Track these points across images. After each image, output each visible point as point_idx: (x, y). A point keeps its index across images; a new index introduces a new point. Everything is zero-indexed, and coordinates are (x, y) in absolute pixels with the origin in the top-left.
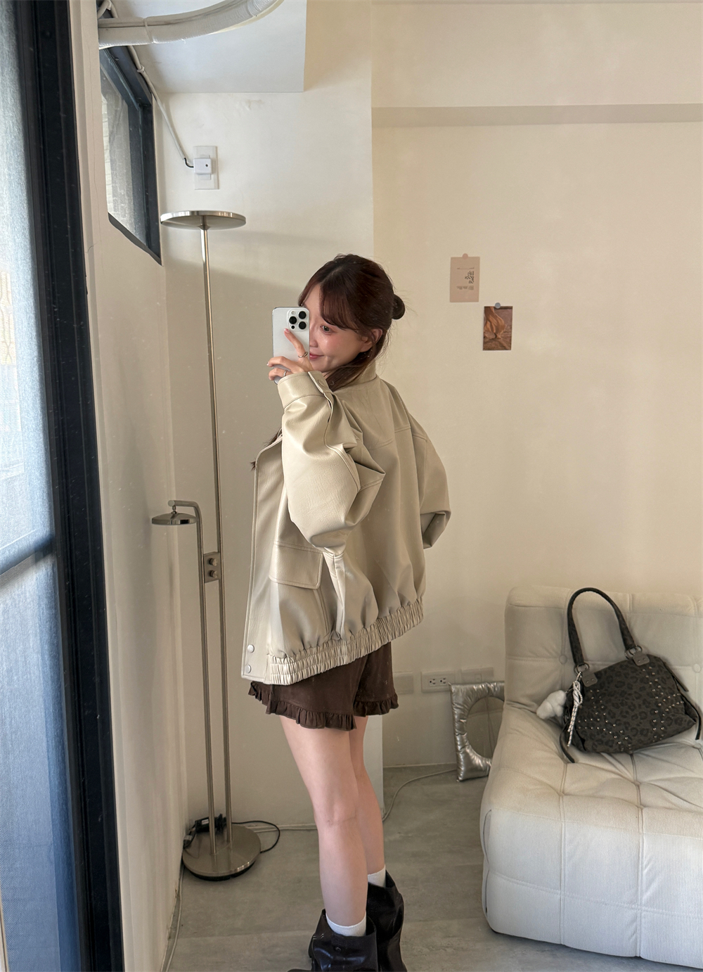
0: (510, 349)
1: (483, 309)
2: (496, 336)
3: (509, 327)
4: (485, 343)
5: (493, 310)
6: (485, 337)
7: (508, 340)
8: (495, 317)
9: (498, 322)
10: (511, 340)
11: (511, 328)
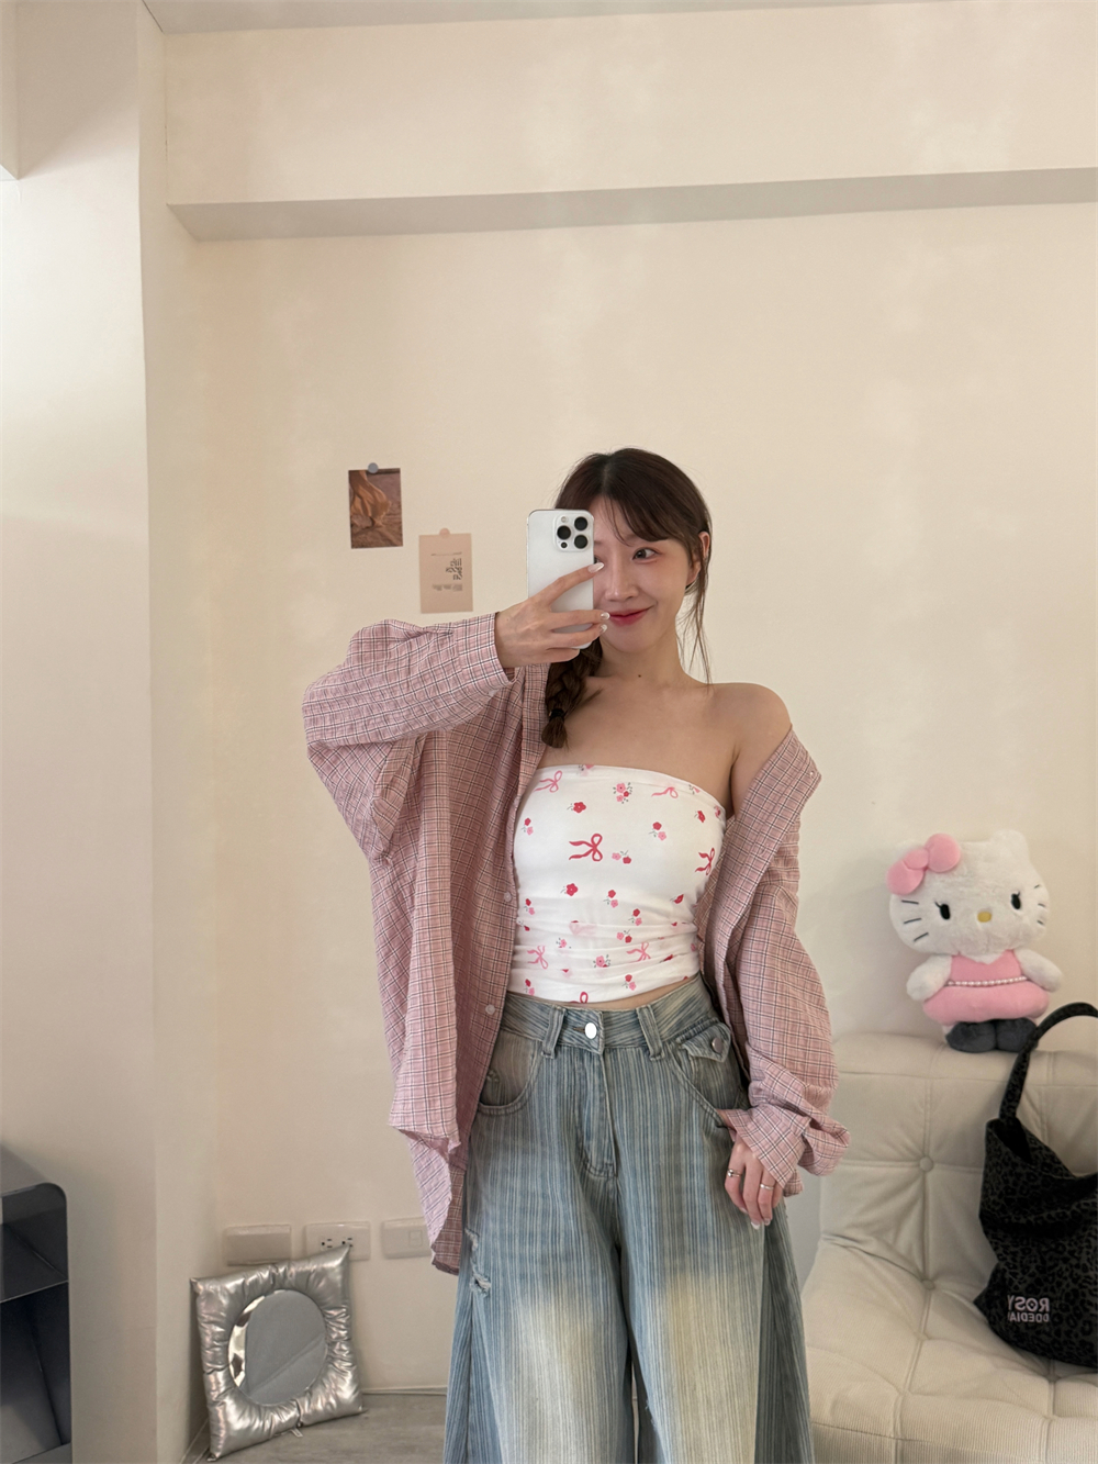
0: (401, 545)
1: (347, 476)
2: (373, 522)
3: (396, 506)
4: (353, 535)
5: (366, 477)
6: (352, 525)
7: (396, 529)
8: (371, 490)
9: (374, 497)
10: (400, 528)
11: (400, 506)
